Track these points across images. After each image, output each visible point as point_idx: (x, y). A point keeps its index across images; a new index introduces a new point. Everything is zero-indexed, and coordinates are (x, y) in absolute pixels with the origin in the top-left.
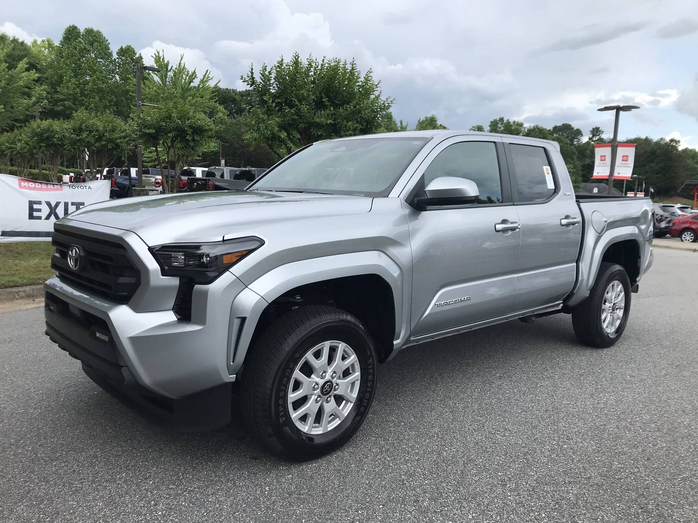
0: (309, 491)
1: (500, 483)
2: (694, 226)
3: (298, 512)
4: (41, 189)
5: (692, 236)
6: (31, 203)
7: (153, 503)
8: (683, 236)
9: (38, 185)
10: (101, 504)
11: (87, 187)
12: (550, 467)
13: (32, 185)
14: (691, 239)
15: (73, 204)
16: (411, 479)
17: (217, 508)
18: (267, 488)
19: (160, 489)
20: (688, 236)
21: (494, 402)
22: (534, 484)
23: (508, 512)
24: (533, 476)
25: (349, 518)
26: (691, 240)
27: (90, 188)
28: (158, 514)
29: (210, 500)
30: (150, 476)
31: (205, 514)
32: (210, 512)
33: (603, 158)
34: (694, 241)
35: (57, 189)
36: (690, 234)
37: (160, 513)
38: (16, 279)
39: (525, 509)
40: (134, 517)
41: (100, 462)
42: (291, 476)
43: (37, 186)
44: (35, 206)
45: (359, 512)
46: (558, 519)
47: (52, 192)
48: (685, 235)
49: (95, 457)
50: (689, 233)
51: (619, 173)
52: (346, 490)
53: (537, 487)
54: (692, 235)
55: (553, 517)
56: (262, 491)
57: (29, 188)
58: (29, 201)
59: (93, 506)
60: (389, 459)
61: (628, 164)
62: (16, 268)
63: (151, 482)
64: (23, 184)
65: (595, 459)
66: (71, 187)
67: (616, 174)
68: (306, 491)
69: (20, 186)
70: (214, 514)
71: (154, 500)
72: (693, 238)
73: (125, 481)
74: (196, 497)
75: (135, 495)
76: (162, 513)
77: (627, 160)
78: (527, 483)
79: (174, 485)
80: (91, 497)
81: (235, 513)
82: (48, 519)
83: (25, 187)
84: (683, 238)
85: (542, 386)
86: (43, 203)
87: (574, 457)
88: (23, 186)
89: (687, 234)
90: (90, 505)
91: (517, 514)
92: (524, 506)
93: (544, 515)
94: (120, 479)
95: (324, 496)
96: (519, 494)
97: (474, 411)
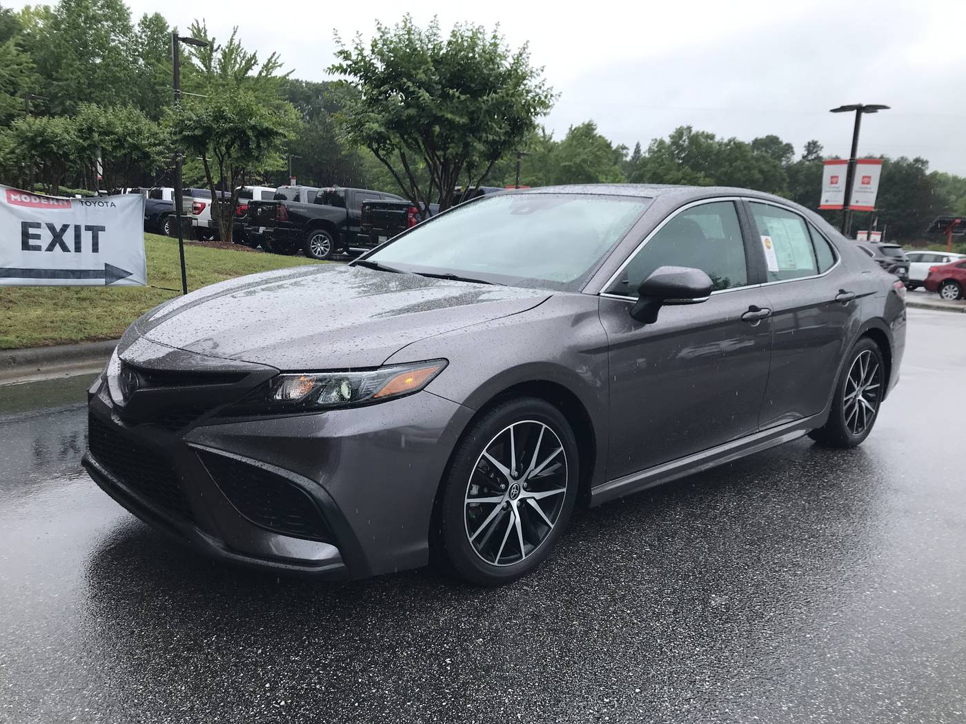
0: (516, 665)
1: (814, 651)
2: (958, 277)
3: (506, 701)
4: (40, 205)
5: (956, 291)
6: (25, 226)
7: (268, 685)
8: (944, 291)
9: (35, 199)
10: (183, 688)
11: (109, 204)
12: (882, 624)
13: (25, 198)
14: (955, 295)
15: (88, 228)
16: (672, 644)
17: (374, 694)
18: (448, 660)
19: (275, 662)
20: (950, 291)
21: (763, 522)
22: (867, 653)
23: (842, 700)
24: (862, 640)
25: (591, 711)
26: (955, 297)
27: (113, 205)
28: (279, 704)
29: (360, 680)
30: (255, 643)
31: (357, 704)
32: (363, 701)
33: (834, 179)
34: (958, 298)
35: (64, 207)
36: (953, 288)
37: (283, 703)
38: (11, 337)
39: (866, 694)
40: (241, 710)
41: (172, 619)
42: (481, 640)
43: (33, 201)
44: (32, 231)
45: (605, 700)
46: (923, 709)
47: (56, 210)
48: (946, 289)
49: (163, 608)
50: (952, 286)
51: (857, 202)
52: (575, 663)
53: (874, 657)
54: (956, 289)
55: (915, 707)
56: (439, 665)
57: (22, 203)
58: (22, 222)
59: (171, 693)
60: (629, 612)
61: (870, 188)
62: (9, 322)
63: (260, 651)
64: (13, 197)
65: (946, 612)
66: (84, 204)
67: (853, 203)
68: (512, 665)
69: (9, 199)
70: (371, 705)
71: (268, 681)
72: (957, 293)
73: (218, 649)
74: (337, 675)
75: (237, 674)
76: (286, 703)
77: (869, 183)
78: (856, 651)
79: (297, 655)
80: (165, 677)
81: (404, 703)
82: (99, 715)
83: (16, 202)
84: (944, 295)
85: (825, 498)
86: (43, 225)
87: (914, 608)
88: (13, 200)
89: (950, 288)
90: (165, 691)
91: (856, 702)
92: (863, 689)
93: (899, 704)
94: (209, 646)
95: (542, 673)
96: (849, 670)
97: (737, 536)
